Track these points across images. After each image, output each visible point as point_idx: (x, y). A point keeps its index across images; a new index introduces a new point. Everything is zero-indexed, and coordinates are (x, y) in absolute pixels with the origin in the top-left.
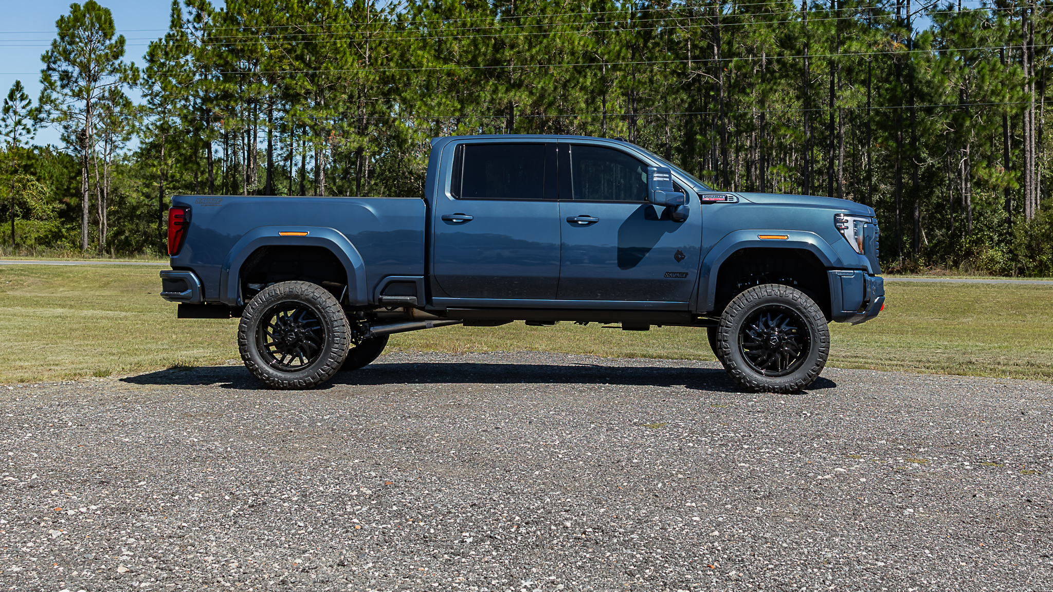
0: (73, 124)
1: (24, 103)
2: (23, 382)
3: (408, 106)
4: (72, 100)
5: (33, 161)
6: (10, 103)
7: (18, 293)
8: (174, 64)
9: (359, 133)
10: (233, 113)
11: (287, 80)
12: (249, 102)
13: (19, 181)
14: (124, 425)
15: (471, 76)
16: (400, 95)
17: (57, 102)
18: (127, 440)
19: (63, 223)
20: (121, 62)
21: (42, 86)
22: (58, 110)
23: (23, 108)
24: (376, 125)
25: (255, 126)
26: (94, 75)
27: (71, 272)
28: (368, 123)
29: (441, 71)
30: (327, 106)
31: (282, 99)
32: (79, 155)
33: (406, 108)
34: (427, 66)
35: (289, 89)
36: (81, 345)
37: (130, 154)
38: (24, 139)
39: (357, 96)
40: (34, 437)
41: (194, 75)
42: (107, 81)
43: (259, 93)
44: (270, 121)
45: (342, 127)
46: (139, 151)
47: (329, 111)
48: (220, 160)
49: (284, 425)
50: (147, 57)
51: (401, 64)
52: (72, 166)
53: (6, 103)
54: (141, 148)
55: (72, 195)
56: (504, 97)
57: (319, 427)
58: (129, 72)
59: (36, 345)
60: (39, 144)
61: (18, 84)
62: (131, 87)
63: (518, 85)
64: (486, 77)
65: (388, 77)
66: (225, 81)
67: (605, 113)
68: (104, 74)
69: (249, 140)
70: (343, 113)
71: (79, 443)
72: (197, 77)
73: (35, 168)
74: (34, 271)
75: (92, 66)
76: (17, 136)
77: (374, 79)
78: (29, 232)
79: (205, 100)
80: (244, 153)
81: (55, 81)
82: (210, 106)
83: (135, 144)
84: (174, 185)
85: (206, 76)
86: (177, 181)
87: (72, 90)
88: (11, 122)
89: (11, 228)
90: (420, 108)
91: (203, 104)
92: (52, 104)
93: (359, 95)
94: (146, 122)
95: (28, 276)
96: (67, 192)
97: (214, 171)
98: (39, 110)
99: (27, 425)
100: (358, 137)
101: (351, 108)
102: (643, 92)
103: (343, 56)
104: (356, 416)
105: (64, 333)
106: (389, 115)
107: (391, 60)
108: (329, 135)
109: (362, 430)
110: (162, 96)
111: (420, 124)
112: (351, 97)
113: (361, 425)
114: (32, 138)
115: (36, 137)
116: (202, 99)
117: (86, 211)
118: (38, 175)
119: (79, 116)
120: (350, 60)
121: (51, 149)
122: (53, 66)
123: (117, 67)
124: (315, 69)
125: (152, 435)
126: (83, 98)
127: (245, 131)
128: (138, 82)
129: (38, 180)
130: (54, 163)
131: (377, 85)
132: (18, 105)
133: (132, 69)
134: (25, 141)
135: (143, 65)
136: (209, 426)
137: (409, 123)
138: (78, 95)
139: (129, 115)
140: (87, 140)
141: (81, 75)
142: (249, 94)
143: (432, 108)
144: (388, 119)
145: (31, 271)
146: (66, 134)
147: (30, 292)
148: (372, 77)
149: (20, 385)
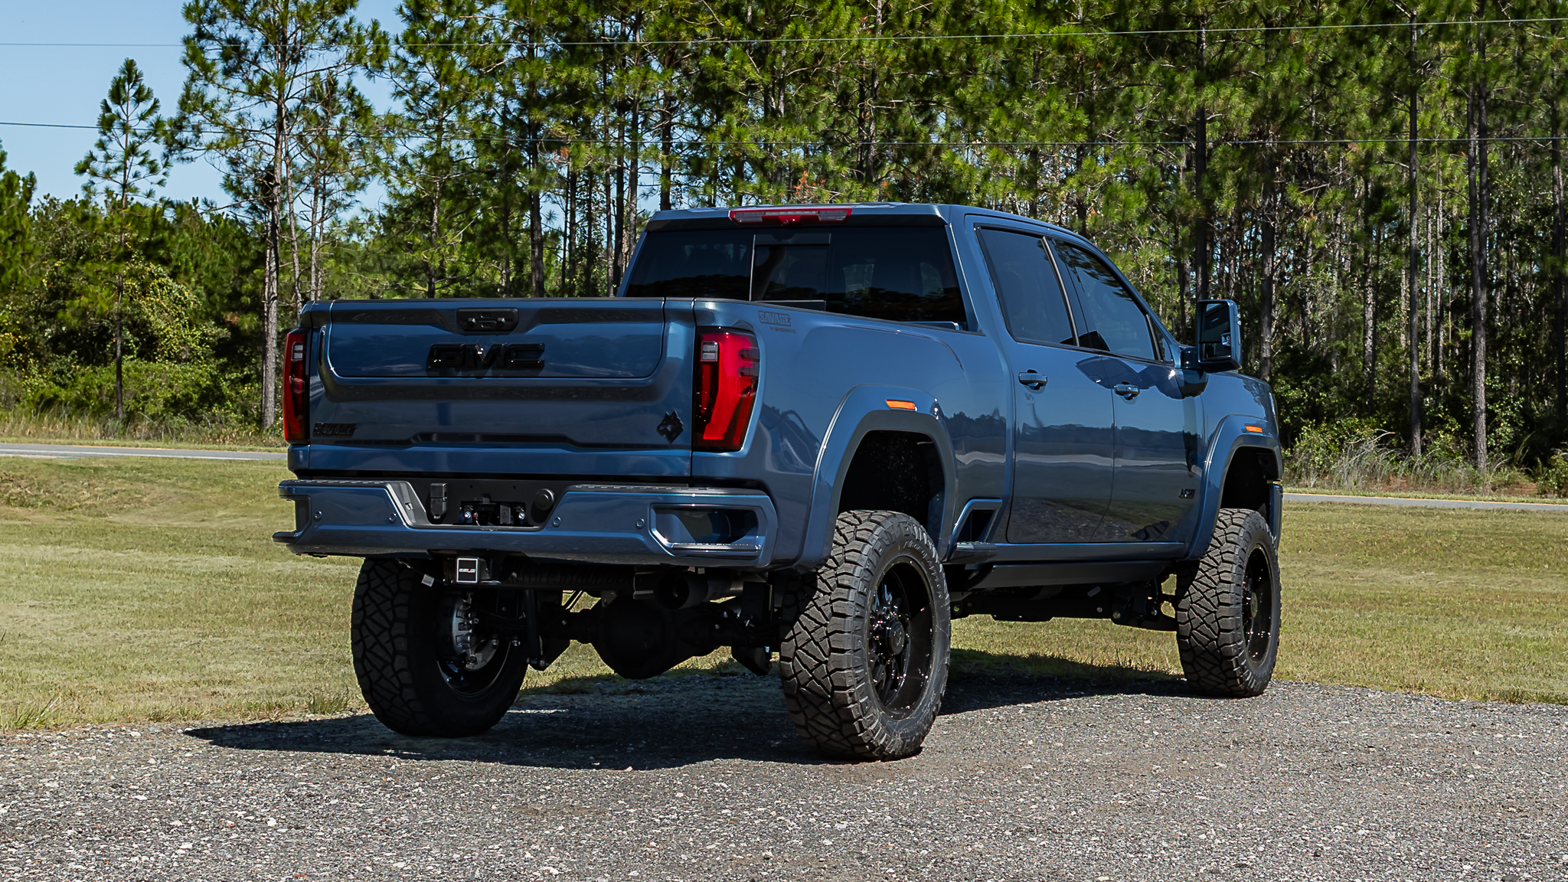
0: (248, 154)
1: (145, 106)
2: (159, 720)
3: (971, 117)
4: (248, 103)
5: (166, 234)
6: (115, 108)
7: (129, 520)
8: (462, 24)
9: (860, 178)
10: (587, 133)
11: (707, 60)
12: (623, 107)
13: (132, 275)
14: (389, 831)
15: (1112, 50)
16: (952, 94)
17: (216, 108)
18: (401, 865)
19: (223, 369)
20: (351, 21)
21: (185, 73)
22: (217, 124)
23: (142, 118)
24: (898, 161)
25: (635, 163)
26: (294, 49)
27: (240, 476)
28: (881, 155)
29: (1045, 40)
30: (791, 117)
31: (694, 102)
32: (259, 222)
33: (964, 124)
34: (1015, 30)
35: (708, 81)
36: (275, 640)
37: (364, 218)
38: (143, 185)
39: (857, 96)
40: (196, 851)
41: (507, 47)
42: (320, 60)
43: (644, 88)
44: (666, 148)
45: (824, 165)
46: (385, 213)
47: (797, 129)
48: (555, 235)
49: (747, 841)
50: (405, 10)
51: (953, 24)
52: (246, 245)
53: (107, 109)
54: (389, 208)
55: (245, 310)
56: (1189, 97)
57: (827, 849)
58: (367, 42)
59: (181, 637)
60: (175, 198)
61: (130, 66)
62: (370, 75)
63: (1217, 73)
64: (1143, 54)
65: (925, 54)
66: (570, 63)
67: (1414, 133)
68: (314, 46)
69: (620, 191)
70: (825, 134)
71: (296, 869)
72: (513, 53)
73: (168, 250)
74: (164, 473)
75: (291, 28)
76: (130, 180)
77: (896, 59)
78: (152, 387)
79: (530, 102)
80: (609, 219)
81: (214, 63)
82: (537, 115)
83: (376, 197)
84: (457, 289)
85: (531, 50)
86: (463, 280)
87: (247, 81)
88: (116, 149)
89: (114, 377)
90: (997, 122)
91: (521, 112)
92: (207, 113)
93: (861, 90)
94: (400, 150)
95: (152, 482)
96: (234, 300)
97: (544, 259)
98: (178, 125)
99: (178, 823)
100: (858, 188)
101: (841, 124)
102: (1503, 87)
103: (830, 8)
104: (908, 825)
105: (238, 611)
106: (928, 139)
107: (934, 16)
108: (796, 182)
109: (927, 860)
110: (436, 95)
111: (997, 159)
112: (844, 97)
113: (925, 847)
114: (161, 183)
115: (168, 180)
116: (521, 101)
117: (272, 343)
118: (174, 263)
119: (261, 137)
120: (846, 16)
121: (201, 208)
122: (208, 28)
123: (342, 30)
124: (767, 35)
125: (456, 856)
126: (270, 98)
127: (613, 172)
128: (386, 64)
129: (173, 275)
130: (203, 238)
131: (900, 71)
132: (132, 112)
133: (373, 34)
134: (148, 192)
135: (395, 26)
136: (578, 838)
137: (969, 156)
138: (259, 91)
139: (367, 135)
140: (276, 190)
141: (267, 48)
142: (621, 91)
143: (1024, 122)
144: (924, 148)
145: (157, 472)
146: (233, 177)
147: (155, 517)
148: (890, 55)
149: (155, 727)
